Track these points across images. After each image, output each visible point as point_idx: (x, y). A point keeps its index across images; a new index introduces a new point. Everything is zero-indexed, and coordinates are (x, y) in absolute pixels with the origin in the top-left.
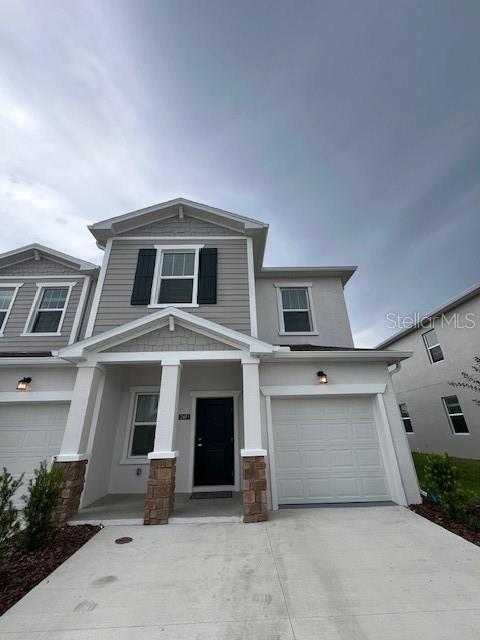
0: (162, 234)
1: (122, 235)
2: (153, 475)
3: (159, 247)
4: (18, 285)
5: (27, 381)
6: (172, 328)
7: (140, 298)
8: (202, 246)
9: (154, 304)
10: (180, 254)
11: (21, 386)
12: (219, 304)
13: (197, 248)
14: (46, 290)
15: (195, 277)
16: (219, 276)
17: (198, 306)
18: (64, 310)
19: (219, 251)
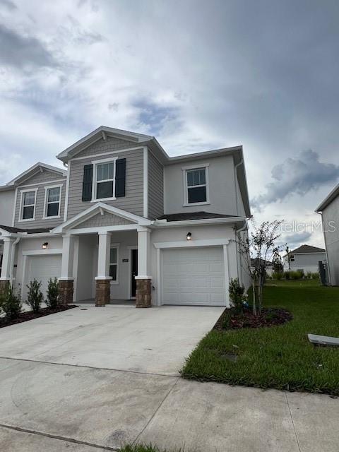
0: (95, 153)
1: (74, 157)
2: (98, 287)
3: (94, 163)
4: (36, 189)
5: (46, 244)
6: (102, 214)
7: (86, 197)
8: (117, 158)
9: (94, 200)
10: (106, 165)
11: (45, 247)
12: (127, 196)
13: (114, 159)
14: (49, 190)
15: (114, 180)
16: (127, 178)
17: (115, 198)
18: (60, 202)
19: (127, 160)
